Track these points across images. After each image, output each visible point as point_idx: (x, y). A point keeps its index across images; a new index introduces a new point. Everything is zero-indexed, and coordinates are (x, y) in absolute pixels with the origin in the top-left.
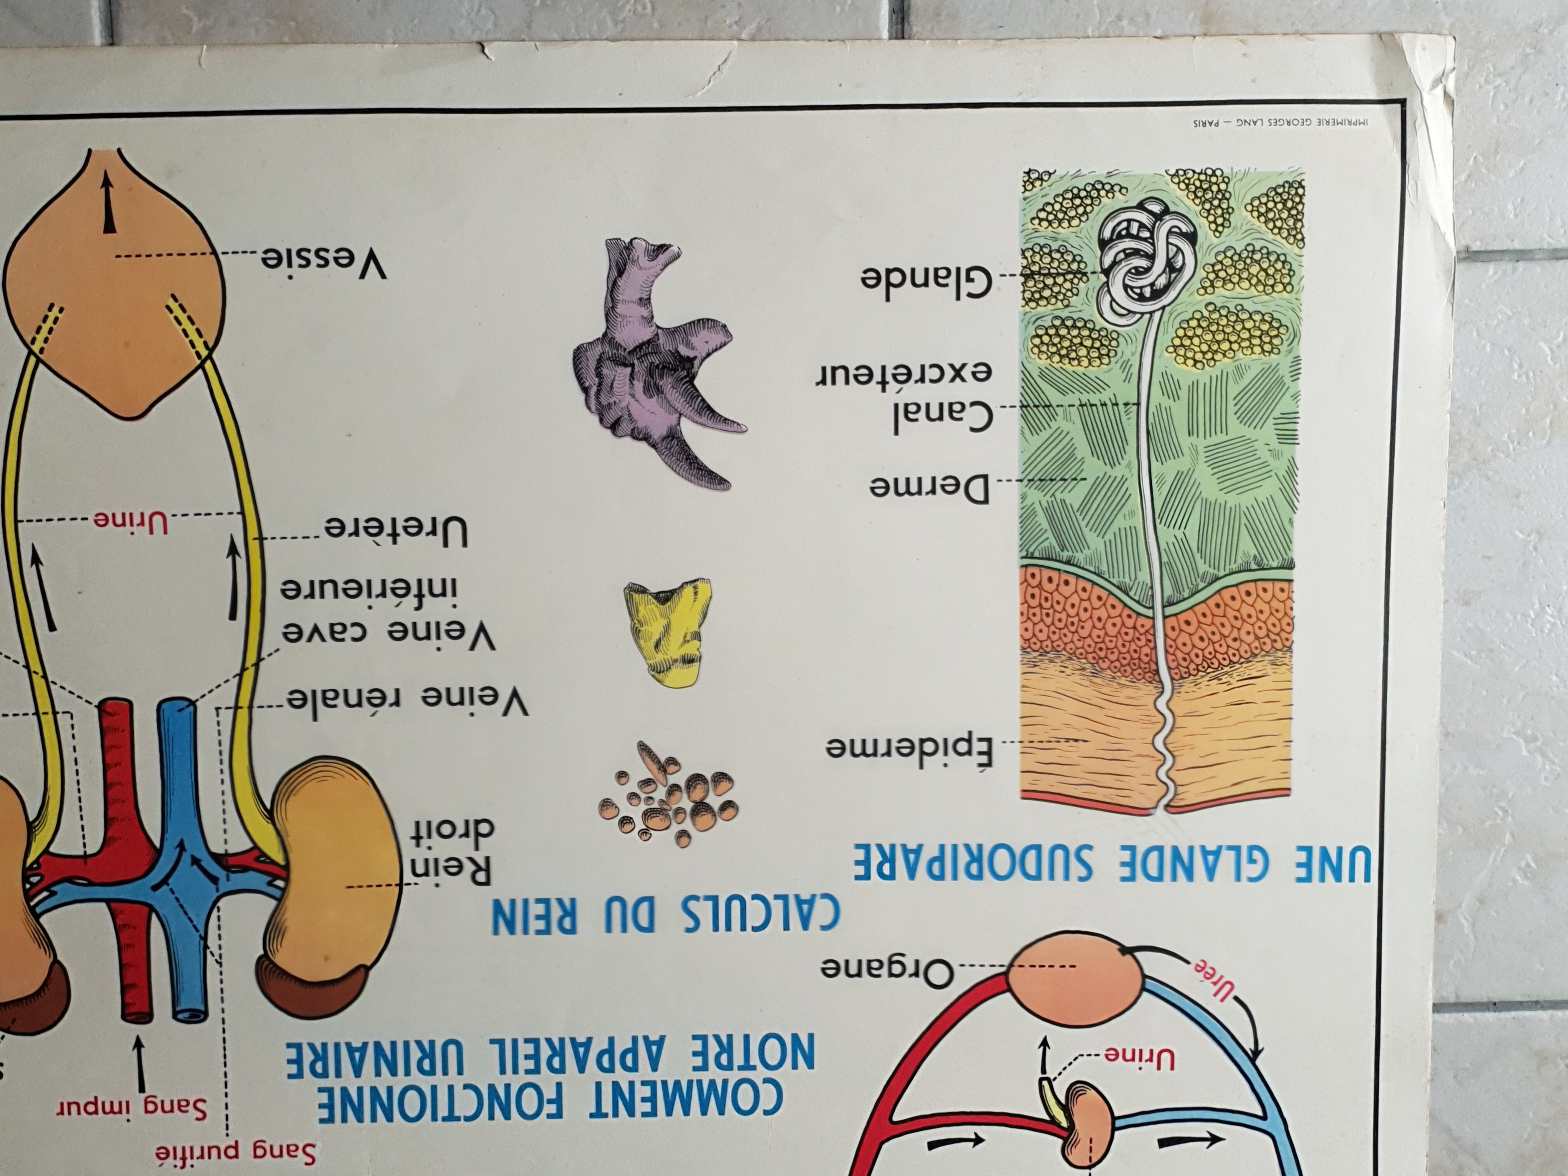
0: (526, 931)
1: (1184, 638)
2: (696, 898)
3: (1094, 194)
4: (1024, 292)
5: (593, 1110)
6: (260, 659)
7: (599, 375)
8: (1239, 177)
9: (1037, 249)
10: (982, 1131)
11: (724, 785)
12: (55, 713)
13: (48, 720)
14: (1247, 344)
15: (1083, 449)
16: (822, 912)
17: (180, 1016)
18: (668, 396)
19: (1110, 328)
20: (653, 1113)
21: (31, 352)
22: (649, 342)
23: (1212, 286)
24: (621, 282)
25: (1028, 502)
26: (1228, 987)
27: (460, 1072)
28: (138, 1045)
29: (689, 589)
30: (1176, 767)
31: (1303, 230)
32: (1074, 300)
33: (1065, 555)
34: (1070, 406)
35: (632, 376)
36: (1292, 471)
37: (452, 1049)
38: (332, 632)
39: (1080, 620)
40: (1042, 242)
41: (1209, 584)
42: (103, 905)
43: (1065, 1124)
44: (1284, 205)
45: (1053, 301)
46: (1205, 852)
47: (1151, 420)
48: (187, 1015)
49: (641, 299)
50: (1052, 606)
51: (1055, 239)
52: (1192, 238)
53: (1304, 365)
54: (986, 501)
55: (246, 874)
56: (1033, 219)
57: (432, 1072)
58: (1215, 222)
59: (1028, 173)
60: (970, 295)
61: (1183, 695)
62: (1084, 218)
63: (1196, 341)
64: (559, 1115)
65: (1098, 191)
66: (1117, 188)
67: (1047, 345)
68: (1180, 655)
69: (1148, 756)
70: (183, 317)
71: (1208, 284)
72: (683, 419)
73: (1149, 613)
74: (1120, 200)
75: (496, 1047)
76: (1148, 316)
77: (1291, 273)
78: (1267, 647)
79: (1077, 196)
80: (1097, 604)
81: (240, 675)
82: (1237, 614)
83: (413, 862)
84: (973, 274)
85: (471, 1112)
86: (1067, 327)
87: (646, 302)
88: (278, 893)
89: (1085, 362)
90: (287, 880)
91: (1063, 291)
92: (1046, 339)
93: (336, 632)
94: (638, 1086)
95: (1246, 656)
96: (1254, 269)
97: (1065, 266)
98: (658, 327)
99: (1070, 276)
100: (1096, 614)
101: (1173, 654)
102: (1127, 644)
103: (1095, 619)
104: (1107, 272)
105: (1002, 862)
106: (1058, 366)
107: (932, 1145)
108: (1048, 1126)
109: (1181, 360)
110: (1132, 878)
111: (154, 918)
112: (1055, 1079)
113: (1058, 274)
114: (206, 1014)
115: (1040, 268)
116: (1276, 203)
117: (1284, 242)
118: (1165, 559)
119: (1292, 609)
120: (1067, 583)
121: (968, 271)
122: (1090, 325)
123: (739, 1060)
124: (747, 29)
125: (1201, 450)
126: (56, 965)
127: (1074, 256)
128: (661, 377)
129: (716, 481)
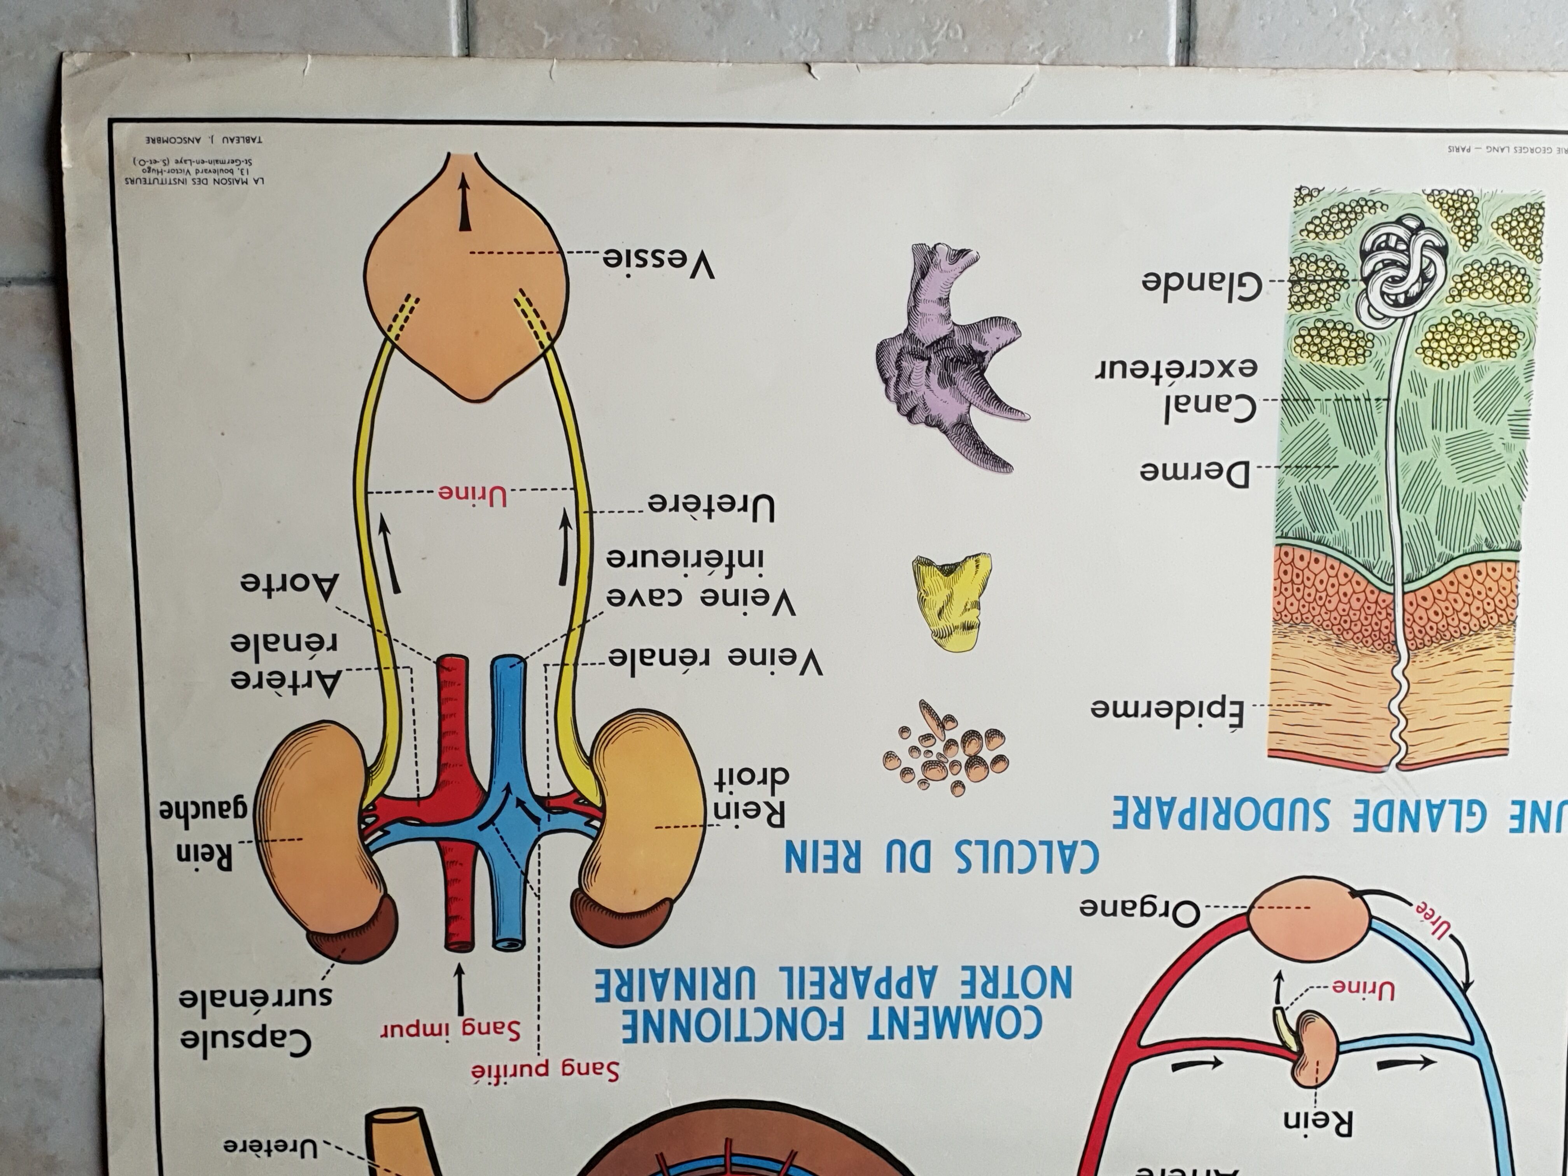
0: (815, 870)
1: (1421, 612)
2: (969, 842)
3: (1358, 209)
4: (1291, 296)
5: (872, 1033)
6: (585, 621)
7: (899, 367)
8: (1487, 198)
9: (1304, 258)
10: (1220, 1054)
11: (997, 740)
12: (396, 668)
13: (389, 675)
14: (1487, 347)
15: (1336, 440)
16: (1083, 856)
17: (500, 945)
18: (960, 387)
19: (1367, 330)
20: (925, 1036)
21: (387, 339)
22: (945, 337)
23: (1460, 295)
24: (923, 284)
25: (1284, 487)
26: (1445, 926)
27: (752, 996)
28: (459, 971)
29: (971, 563)
30: (1408, 729)
31: (1542, 247)
32: (1335, 304)
33: (1316, 535)
34: (1326, 400)
35: (928, 369)
36: (1522, 464)
37: (745, 975)
38: (651, 597)
39: (1327, 595)
40: (1309, 251)
41: (1445, 564)
42: (433, 843)
43: (1295, 1048)
44: (1526, 223)
45: (1317, 305)
46: (1430, 805)
47: (1399, 415)
48: (505, 944)
49: (940, 299)
50: (1303, 582)
51: (1321, 249)
52: (1443, 251)
53: (1537, 367)
54: (1246, 485)
55: (565, 815)
56: (1302, 231)
57: (727, 996)
58: (1464, 238)
59: (1299, 190)
60: (1241, 298)
61: (1417, 664)
62: (1348, 231)
63: (1443, 344)
64: (840, 1036)
65: (1362, 207)
66: (1378, 205)
67: (1309, 344)
68: (1416, 628)
69: (1383, 719)
70: (528, 310)
71: (1456, 293)
72: (972, 407)
73: (1390, 589)
74: (1381, 216)
75: (785, 974)
76: (1400, 321)
77: (1530, 283)
78: (1494, 622)
79: (1343, 211)
80: (1343, 580)
81: (568, 635)
82: (1469, 591)
83: (716, 805)
84: (1245, 280)
85: (761, 1033)
86: (1328, 329)
87: (944, 301)
88: (594, 833)
89: (1342, 361)
90: (603, 821)
91: (1326, 296)
92: (1308, 339)
93: (655, 598)
94: (912, 1011)
95: (1475, 629)
96: (1497, 281)
97: (1329, 274)
98: (954, 324)
99: (1332, 283)
100: (1342, 590)
101: (1411, 627)
102: (1369, 617)
103: (1341, 594)
104: (1366, 280)
105: (1248, 814)
106: (1318, 364)
107: (1176, 1067)
108: (1279, 1050)
109: (1428, 360)
110: (1365, 829)
111: (480, 853)
112: (1287, 1008)
113: (1322, 281)
114: (523, 943)
115: (1306, 275)
116: (1519, 222)
117: (1525, 257)
118: (1406, 541)
119: (1517, 587)
120: (1317, 561)
121: (1241, 276)
122: (1349, 328)
123: (1003, 989)
124: (1048, 55)
125: (1443, 442)
126: (387, 899)
127: (1338, 265)
128: (955, 369)
129: (1000, 464)
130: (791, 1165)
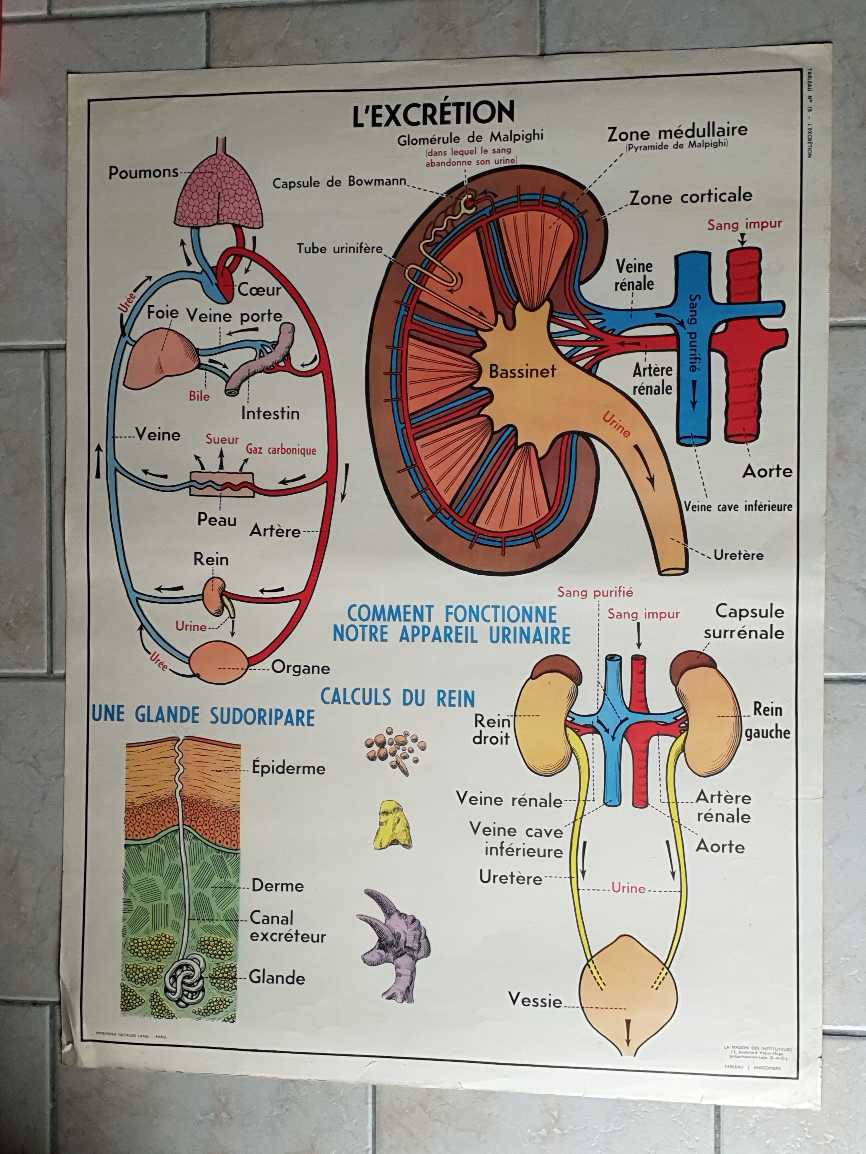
0: (460, 692)
1: (171, 815)
2: (384, 704)
3: (206, 1011)
4: (236, 971)
5: (432, 608)
6: (574, 822)
7: (420, 943)
8: (147, 1015)
9: (230, 989)
10: (260, 595)
11: (371, 755)
12: (669, 803)
13: (672, 799)
14: (145, 943)
15: (213, 900)
16: (329, 696)
17: (618, 658)
18: (390, 932)
19: (200, 953)
20: (405, 607)
21: (668, 969)
22: (398, 957)
23: (158, 969)
24: (408, 984)
25: (236, 878)
26: (153, 658)
27: (491, 628)
28: (639, 645)
29: (384, 845)
30: (174, 758)
31: (121, 990)
32: (215, 966)
33: (220, 854)
34: (218, 920)
35: (405, 942)
36: (126, 887)
37: (495, 639)
38: (541, 833)
39: (215, 825)
40: (228, 992)
41: (160, 839)
42: (651, 712)
43: (224, 597)
44: (129, 1002)
45: (224, 966)
46: (163, 719)
47: (184, 912)
48: (615, 658)
49: (400, 976)
50: (226, 831)
51: (222, 993)
52: (166, 990)
53: (121, 933)
54: (254, 879)
55: (585, 724)
56: (232, 1002)
57: (504, 628)
58: (157, 996)
59: (233, 1022)
60: (259, 971)
61: (171, 790)
62: (211, 1001)
63: (165, 946)
64: (448, 607)
65: (205, 1012)
66: (197, 1013)
67: (227, 947)
68: (172, 808)
69: (186, 763)
70: (599, 980)
71: (160, 970)
72: (384, 922)
73: (185, 827)
74: (196, 1008)
75: (475, 639)
76: (185, 958)
77: (126, 972)
78: (136, 810)
79: (214, 1010)
80: (207, 832)
81: (583, 815)
82: (148, 825)
83: (509, 726)
84: (257, 980)
85: (487, 609)
86: (218, 954)
87: (398, 975)
88: (570, 714)
89: (211, 939)
90: (566, 720)
91: (219, 971)
92: (227, 950)
93: (539, 833)
94: (412, 619)
95: (144, 807)
96: (141, 975)
97: (219, 981)
98: (393, 963)
99: (217, 977)
100: (207, 827)
101: (175, 808)
102: (194, 813)
103: (208, 825)
104: (201, 978)
105: (250, 716)
106: (222, 938)
107: (282, 589)
108: (232, 597)
109: (171, 938)
110: (194, 708)
111: (628, 706)
112: (228, 618)
113: (221, 978)
114: (606, 659)
115: (229, 981)
116: (132, 1002)
117: (129, 986)
118: (178, 851)
119: (126, 827)
120: (220, 842)
121: (259, 981)
122: (209, 955)
123: (367, 630)
125: (163, 898)
126: (676, 684)
127: (215, 985)
128: (393, 941)
129: (370, 893)
130: (472, 541)
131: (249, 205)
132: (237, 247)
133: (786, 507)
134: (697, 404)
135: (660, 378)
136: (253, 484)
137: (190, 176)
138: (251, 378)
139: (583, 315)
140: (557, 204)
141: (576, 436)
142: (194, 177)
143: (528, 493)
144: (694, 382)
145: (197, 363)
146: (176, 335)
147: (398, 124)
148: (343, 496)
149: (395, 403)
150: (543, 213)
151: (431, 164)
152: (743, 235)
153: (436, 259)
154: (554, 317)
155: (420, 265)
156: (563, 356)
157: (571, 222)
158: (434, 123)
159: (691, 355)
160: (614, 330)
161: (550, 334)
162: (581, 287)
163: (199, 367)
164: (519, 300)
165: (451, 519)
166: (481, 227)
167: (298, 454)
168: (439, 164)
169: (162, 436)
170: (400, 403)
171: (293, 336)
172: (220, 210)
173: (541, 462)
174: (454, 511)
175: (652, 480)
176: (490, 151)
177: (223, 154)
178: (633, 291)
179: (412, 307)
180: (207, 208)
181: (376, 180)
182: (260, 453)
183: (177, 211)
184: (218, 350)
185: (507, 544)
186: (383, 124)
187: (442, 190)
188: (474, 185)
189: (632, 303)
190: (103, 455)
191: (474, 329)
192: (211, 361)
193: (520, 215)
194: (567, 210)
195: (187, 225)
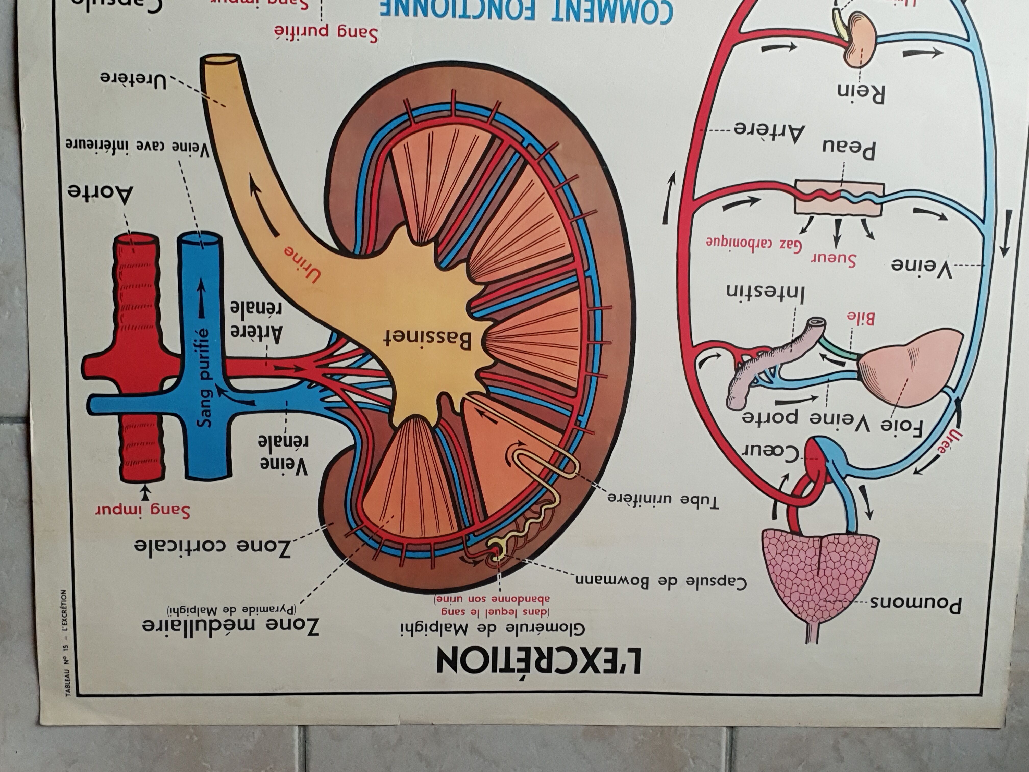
10: (796, 41)
20: (592, 20)
43: (847, 39)
64: (532, 18)
85: (477, 13)
94: (583, 1)
107: (764, 49)
108: (836, 40)
112: (842, 9)
130: (497, 112)
131: (779, 559)
132: (797, 507)
133: (74, 144)
134: (198, 287)
135: (247, 323)
136: (796, 198)
137: (855, 598)
138: (790, 341)
139: (349, 407)
140: (383, 545)
141: (357, 252)
142: (850, 597)
143: (420, 178)
144: (201, 315)
145: (861, 361)
146: (887, 398)
147: (584, 650)
148: (672, 179)
149: (598, 304)
150: (402, 534)
151: (543, 600)
152: (145, 498)
153: (540, 484)
154: (387, 406)
155: (560, 478)
156: (374, 356)
157: (366, 523)
158: (538, 650)
159: (207, 351)
160: (309, 387)
161: (392, 385)
162: (352, 443)
163: (860, 356)
164: (433, 430)
165: (525, 144)
166: (481, 522)
167: (731, 240)
168: (533, 599)
169: (917, 266)
170: (591, 305)
171: (729, 393)
172: (818, 554)
173: (403, 219)
174: (521, 155)
175: (254, 188)
176: (468, 612)
177: (811, 623)
178: (285, 435)
179: (572, 425)
180: (835, 557)
181: (615, 583)
182: (784, 241)
183: (875, 555)
184: (831, 377)
185: (448, 107)
186: (603, 650)
187: (530, 568)
188: (490, 573)
189: (286, 419)
190: (1000, 243)
191: (492, 395)
192: (843, 364)
193: (431, 532)
194: (371, 538)
195: (862, 537)
